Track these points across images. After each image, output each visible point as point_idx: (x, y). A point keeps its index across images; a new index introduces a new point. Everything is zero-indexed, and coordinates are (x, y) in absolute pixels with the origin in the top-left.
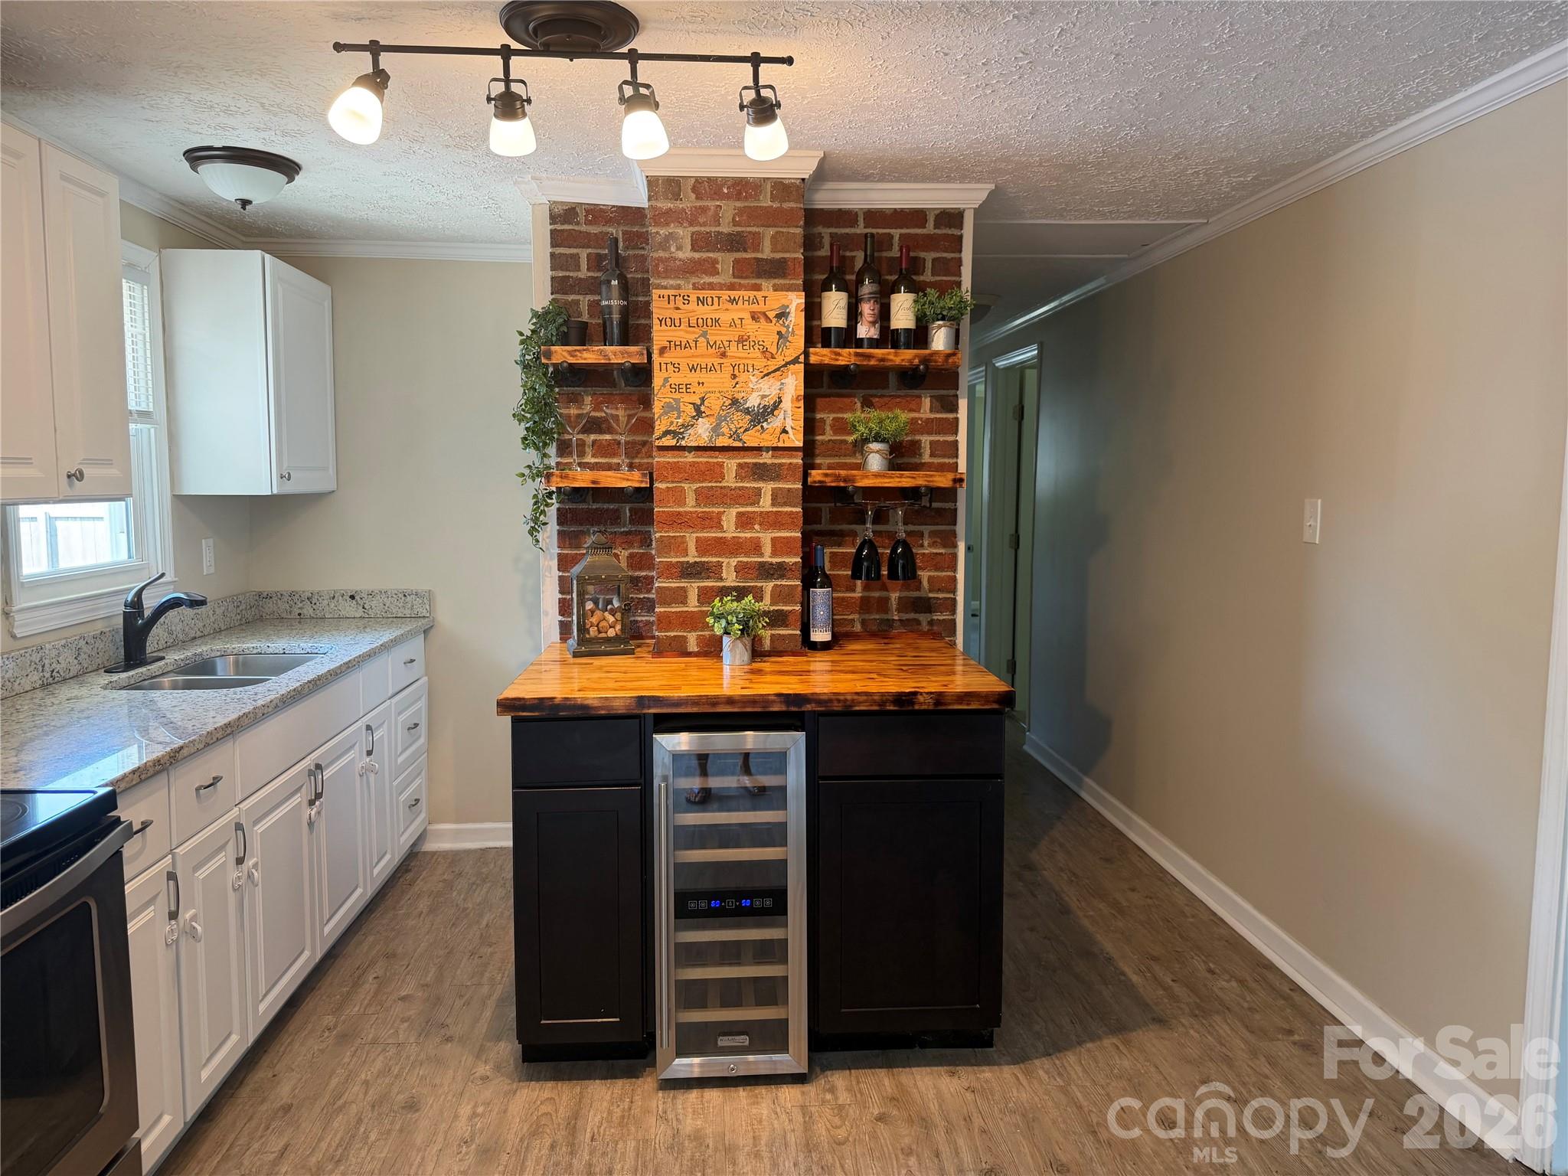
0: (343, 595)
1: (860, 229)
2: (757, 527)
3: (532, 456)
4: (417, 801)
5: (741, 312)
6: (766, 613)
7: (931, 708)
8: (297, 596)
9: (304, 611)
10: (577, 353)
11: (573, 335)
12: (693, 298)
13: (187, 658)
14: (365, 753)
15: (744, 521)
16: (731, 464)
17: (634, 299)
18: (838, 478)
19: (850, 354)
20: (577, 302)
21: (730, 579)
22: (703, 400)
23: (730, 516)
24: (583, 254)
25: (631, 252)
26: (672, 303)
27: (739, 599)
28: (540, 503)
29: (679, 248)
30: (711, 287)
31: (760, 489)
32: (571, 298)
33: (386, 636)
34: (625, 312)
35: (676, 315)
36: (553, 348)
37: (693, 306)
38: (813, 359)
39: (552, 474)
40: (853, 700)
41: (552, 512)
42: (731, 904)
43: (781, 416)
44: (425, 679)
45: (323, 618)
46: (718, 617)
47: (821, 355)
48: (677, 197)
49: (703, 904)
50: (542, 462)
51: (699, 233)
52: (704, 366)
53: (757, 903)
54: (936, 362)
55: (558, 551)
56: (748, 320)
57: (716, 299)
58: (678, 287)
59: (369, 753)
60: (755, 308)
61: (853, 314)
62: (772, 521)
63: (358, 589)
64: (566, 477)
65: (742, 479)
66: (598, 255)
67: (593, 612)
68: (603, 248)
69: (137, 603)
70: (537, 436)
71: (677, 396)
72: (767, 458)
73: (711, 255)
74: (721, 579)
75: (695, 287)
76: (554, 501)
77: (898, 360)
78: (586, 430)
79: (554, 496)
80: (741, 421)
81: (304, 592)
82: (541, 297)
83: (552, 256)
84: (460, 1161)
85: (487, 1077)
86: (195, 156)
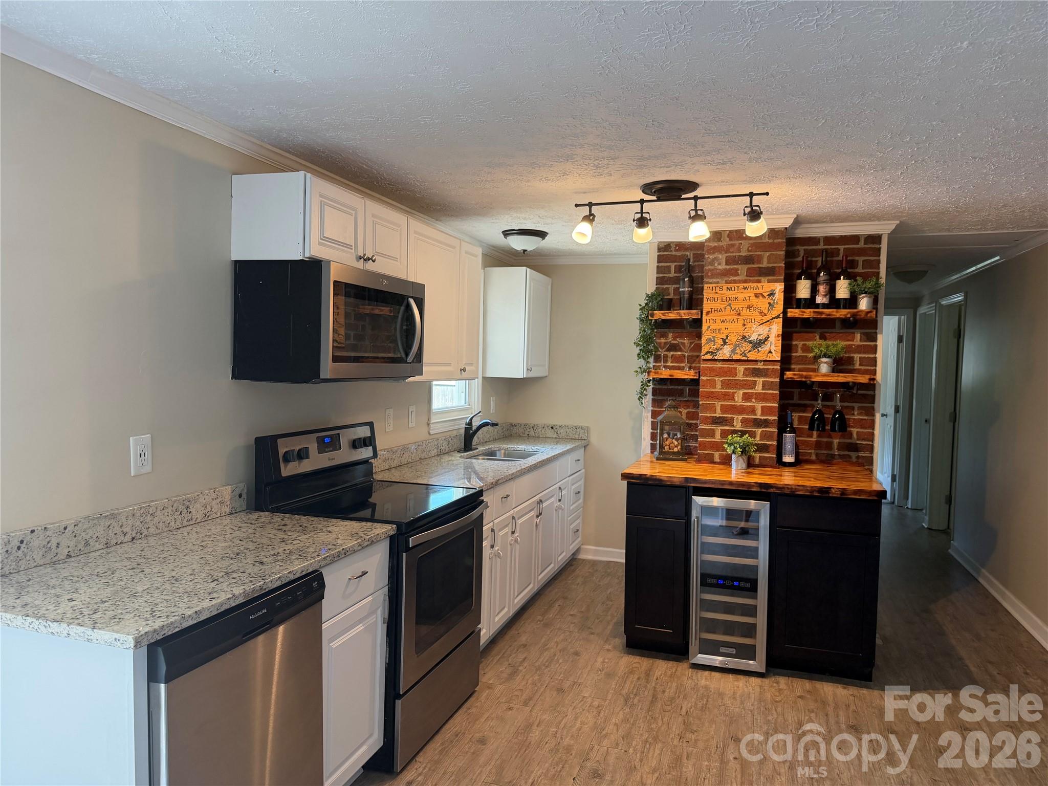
0: (548, 427)
1: (821, 246)
2: (753, 400)
3: (642, 362)
4: (578, 530)
5: (750, 293)
6: (756, 445)
7: (839, 496)
8: (527, 426)
9: (530, 433)
10: (666, 314)
11: (665, 305)
12: (725, 288)
13: (486, 449)
14: (558, 500)
15: (747, 397)
16: (741, 368)
17: (696, 286)
18: (801, 376)
19: (810, 312)
20: (668, 289)
21: (738, 426)
22: (727, 337)
23: (739, 394)
24: (673, 265)
25: (696, 263)
26: (714, 290)
27: (741, 436)
28: (644, 385)
29: (719, 264)
30: (735, 282)
31: (756, 381)
32: (665, 286)
33: (569, 447)
34: (691, 294)
35: (716, 296)
36: (655, 312)
37: (725, 291)
38: (789, 315)
39: (651, 371)
40: (796, 489)
41: (650, 389)
42: (728, 583)
43: (769, 345)
44: (584, 470)
45: (539, 437)
46: (730, 445)
47: (793, 313)
48: (719, 240)
49: (715, 581)
50: (646, 365)
51: (730, 256)
52: (728, 320)
53: (742, 584)
54: (860, 316)
55: (651, 408)
56: (753, 298)
57: (736, 288)
58: (718, 283)
59: (560, 500)
60: (757, 291)
61: (814, 291)
62: (761, 397)
63: (554, 424)
64: (658, 373)
65: (747, 376)
66: (680, 265)
67: (667, 439)
68: (683, 262)
69: (470, 424)
70: (645, 353)
71: (714, 335)
72: (760, 366)
73: (735, 266)
74: (733, 426)
75: (726, 283)
76: (651, 384)
77: (838, 315)
78: (669, 350)
79: (651, 382)
80: (747, 347)
81: (531, 424)
82: (651, 287)
83: (658, 267)
84: (598, 676)
85: (610, 650)
86: (506, 233)
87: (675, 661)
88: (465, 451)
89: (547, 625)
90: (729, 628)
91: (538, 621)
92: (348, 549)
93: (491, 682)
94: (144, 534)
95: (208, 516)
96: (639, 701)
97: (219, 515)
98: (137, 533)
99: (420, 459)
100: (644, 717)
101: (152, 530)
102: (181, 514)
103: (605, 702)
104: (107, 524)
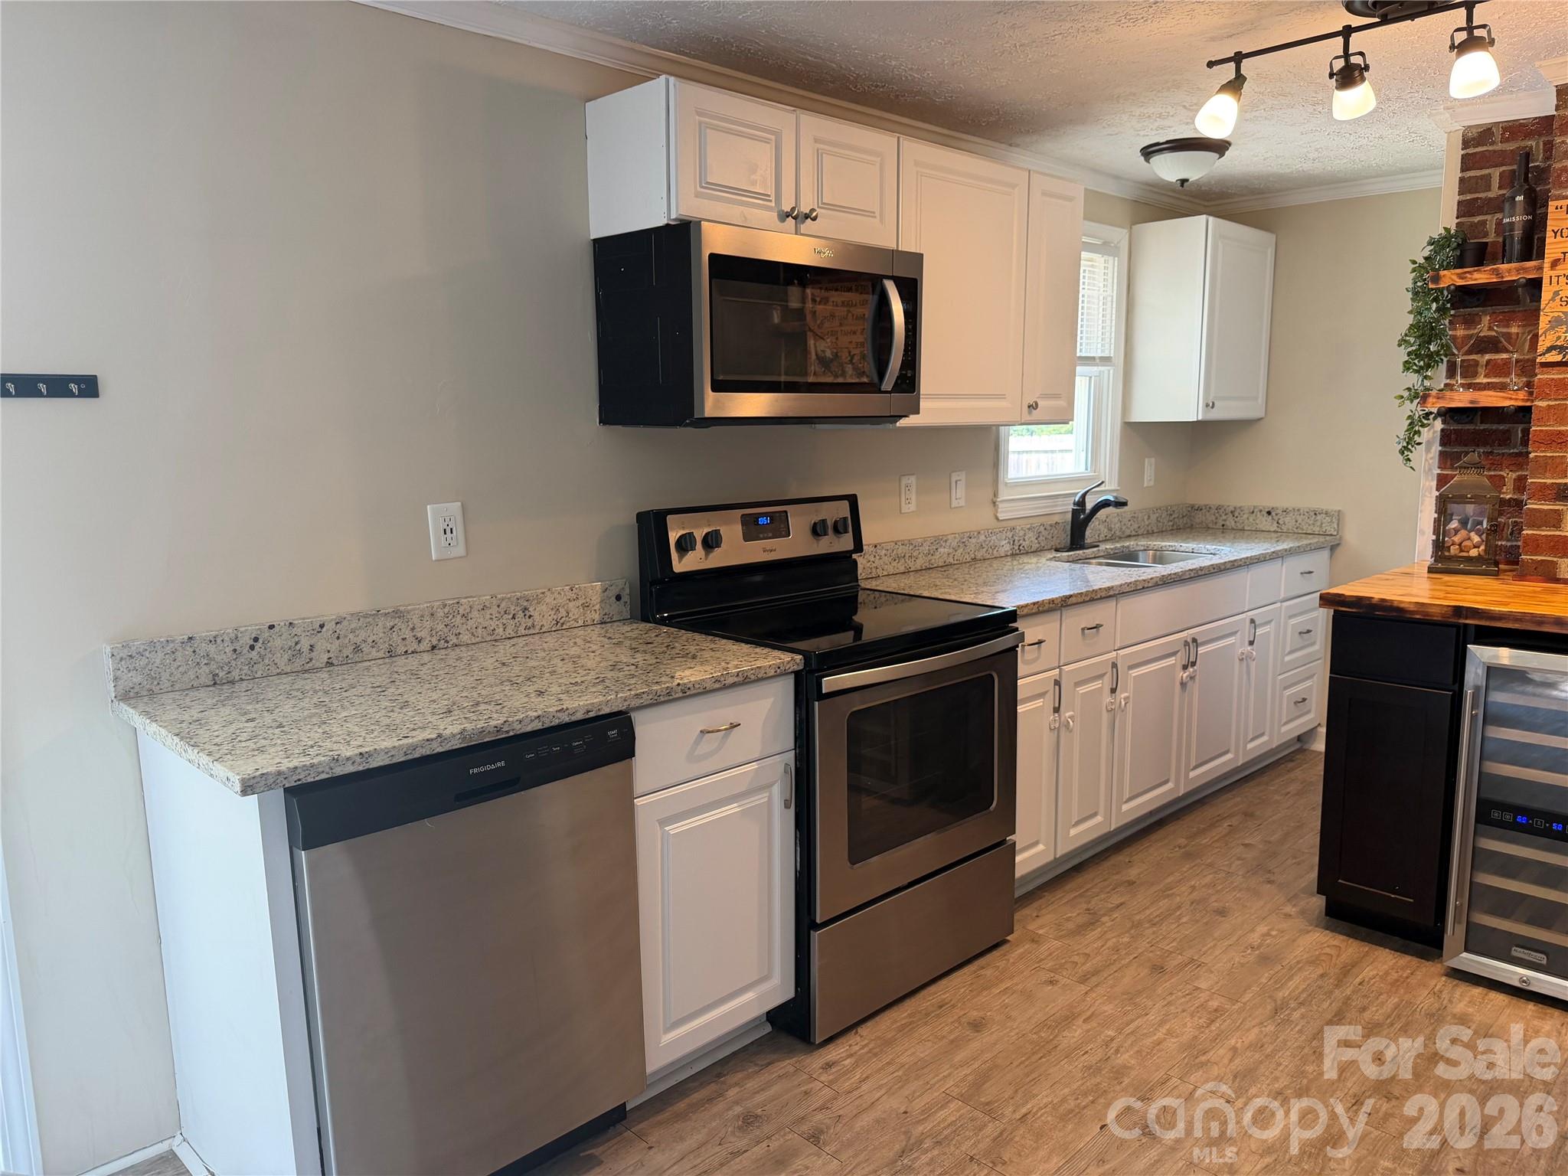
0: (1261, 511)
3: (1413, 379)
4: (1305, 699)
8: (1223, 510)
9: (1228, 523)
10: (1467, 275)
11: (1469, 256)
13: (1116, 548)
14: (1247, 643)
20: (1481, 223)
24: (1496, 173)
28: (1414, 427)
32: (1479, 219)
34: (1527, 227)
36: (1443, 272)
39: (1429, 396)
41: (1433, 432)
42: (1539, 823)
45: (1243, 530)
49: (1509, 817)
50: (1422, 384)
55: (1437, 471)
59: (1251, 643)
63: (1274, 506)
64: (1449, 398)
66: (1511, 171)
67: (1456, 531)
69: (1081, 503)
70: (1421, 359)
76: (1431, 421)
78: (1477, 351)
79: (1434, 417)
81: (1228, 506)
82: (1445, 218)
83: (1461, 180)
84: (1243, 956)
85: (1290, 915)
86: (1148, 152)
87: (1417, 957)
88: (1071, 549)
89: (1188, 856)
91: (1175, 847)
92: (690, 685)
93: (1041, 932)
94: (451, 643)
95: (562, 624)
96: (1303, 1017)
97: (581, 623)
98: (439, 640)
99: (974, 559)
100: (1299, 1047)
101: (465, 638)
102: (514, 618)
103: (1234, 1005)
104: (389, 624)
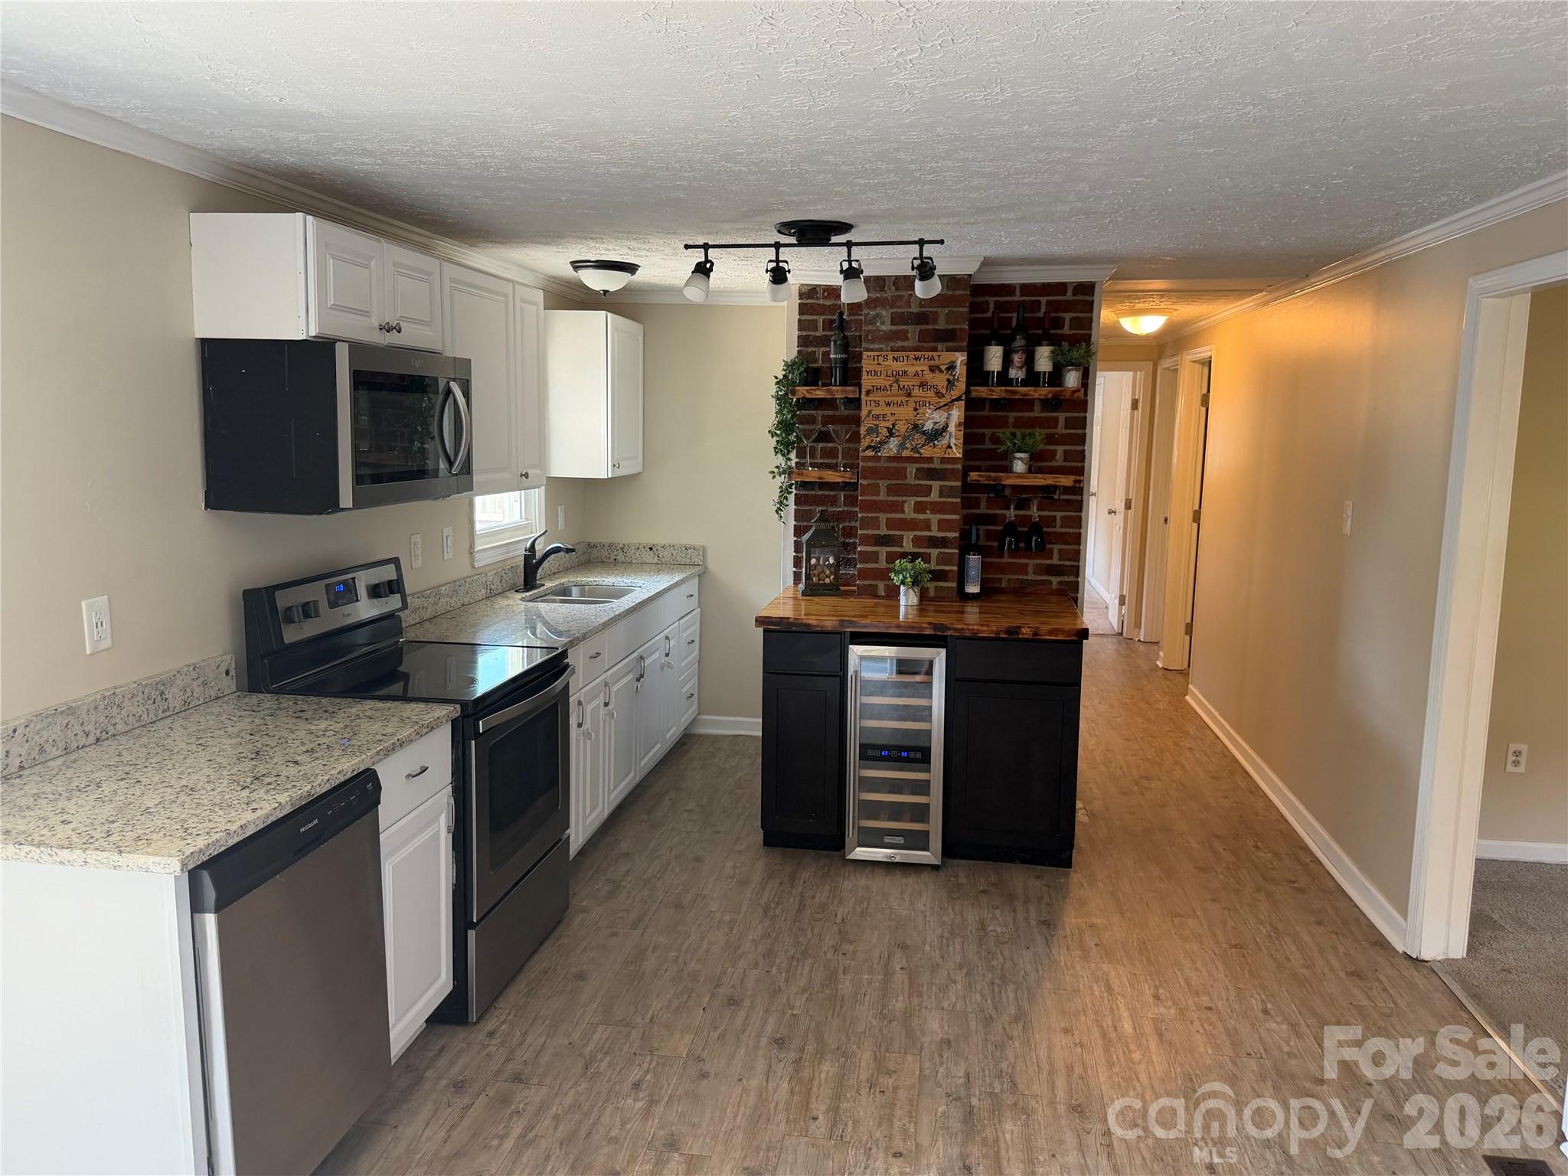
0: (644, 547)
1: (1017, 298)
2: (928, 512)
3: (780, 460)
4: (692, 695)
5: (922, 367)
6: (931, 572)
7: (1031, 637)
8: (614, 546)
9: (619, 557)
10: (813, 392)
11: (811, 378)
12: (890, 357)
13: (556, 586)
14: (664, 655)
15: (920, 508)
16: (912, 469)
17: (853, 349)
18: (989, 478)
19: (1001, 391)
20: (814, 353)
21: (908, 546)
22: (894, 425)
23: (910, 503)
24: (821, 319)
25: (853, 318)
26: (876, 360)
27: (912, 561)
28: (784, 492)
29: (883, 323)
30: (903, 349)
31: (931, 486)
32: (810, 349)
33: (677, 578)
34: (844, 363)
35: (878, 368)
36: (797, 388)
37: (890, 362)
38: (974, 395)
39: (792, 472)
40: (978, 630)
41: (792, 498)
42: (895, 754)
43: (948, 437)
44: (699, 610)
45: (631, 562)
46: (897, 573)
47: (981, 392)
48: (882, 289)
49: (877, 753)
50: (786, 463)
51: (897, 313)
52: (895, 402)
53: (912, 755)
54: (1064, 396)
55: (794, 523)
56: (927, 372)
57: (905, 358)
58: (881, 350)
59: (667, 655)
60: (932, 363)
61: (1007, 361)
62: (937, 508)
63: (654, 543)
64: (802, 474)
65: (919, 479)
66: (830, 320)
67: (815, 566)
68: (834, 315)
69: (532, 549)
70: (784, 446)
71: (877, 423)
72: (936, 465)
73: (904, 327)
74: (902, 546)
75: (892, 350)
76: (793, 490)
77: (1036, 395)
78: (817, 440)
79: (793, 487)
80: (919, 439)
81: (618, 544)
82: (790, 351)
83: (800, 321)
84: (728, 884)
85: (742, 851)
86: (577, 265)
88: (526, 590)
89: (655, 826)
90: (896, 811)
91: (642, 822)
92: (404, 740)
93: (584, 904)
94: (110, 733)
95: (189, 703)
96: (782, 911)
97: (202, 701)
98: (102, 732)
99: (463, 605)
100: (789, 929)
101: (121, 727)
102: (154, 703)
103: (739, 915)
104: (65, 722)
